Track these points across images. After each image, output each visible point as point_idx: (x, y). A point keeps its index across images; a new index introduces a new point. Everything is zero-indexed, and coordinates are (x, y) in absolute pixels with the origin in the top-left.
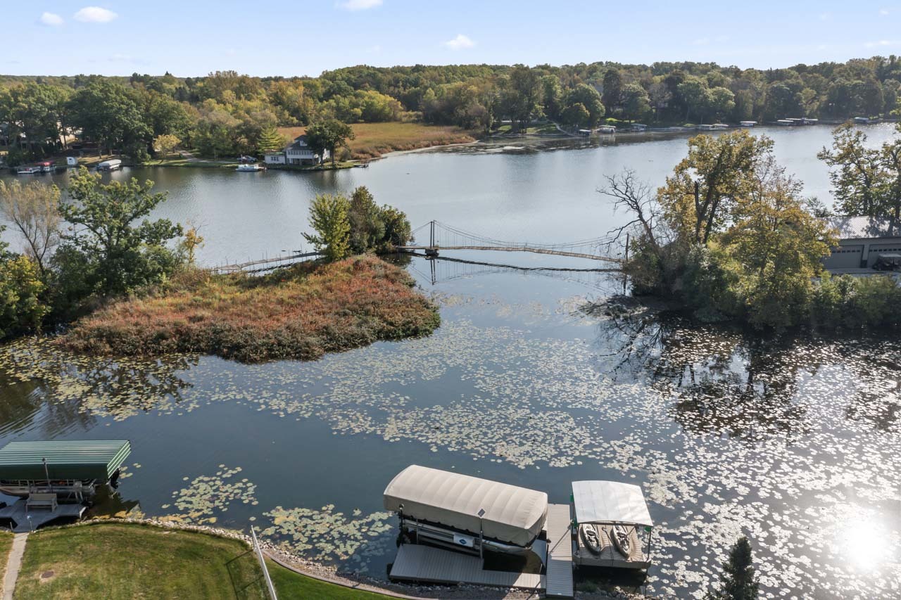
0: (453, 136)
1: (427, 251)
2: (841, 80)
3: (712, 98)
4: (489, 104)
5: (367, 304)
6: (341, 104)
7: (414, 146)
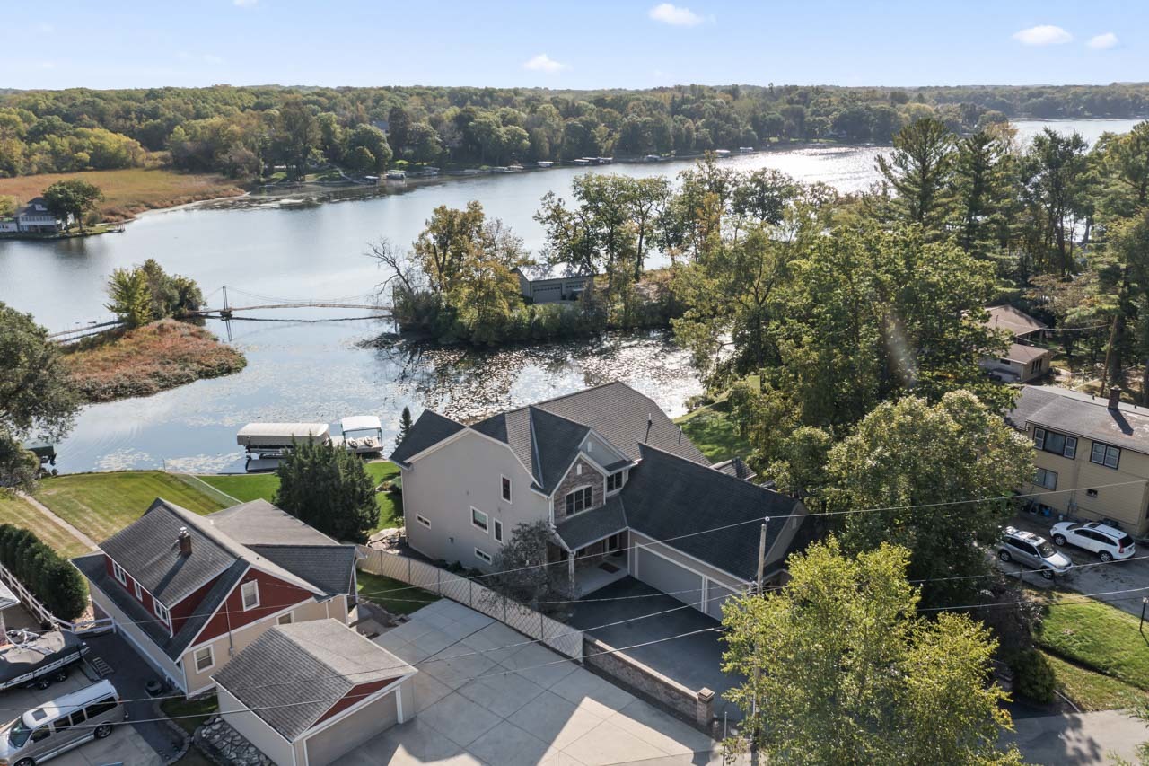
0: (218, 188)
1: (222, 312)
2: (633, 117)
3: (505, 138)
4: (257, 147)
5: (183, 355)
6: (58, 147)
7: (172, 202)
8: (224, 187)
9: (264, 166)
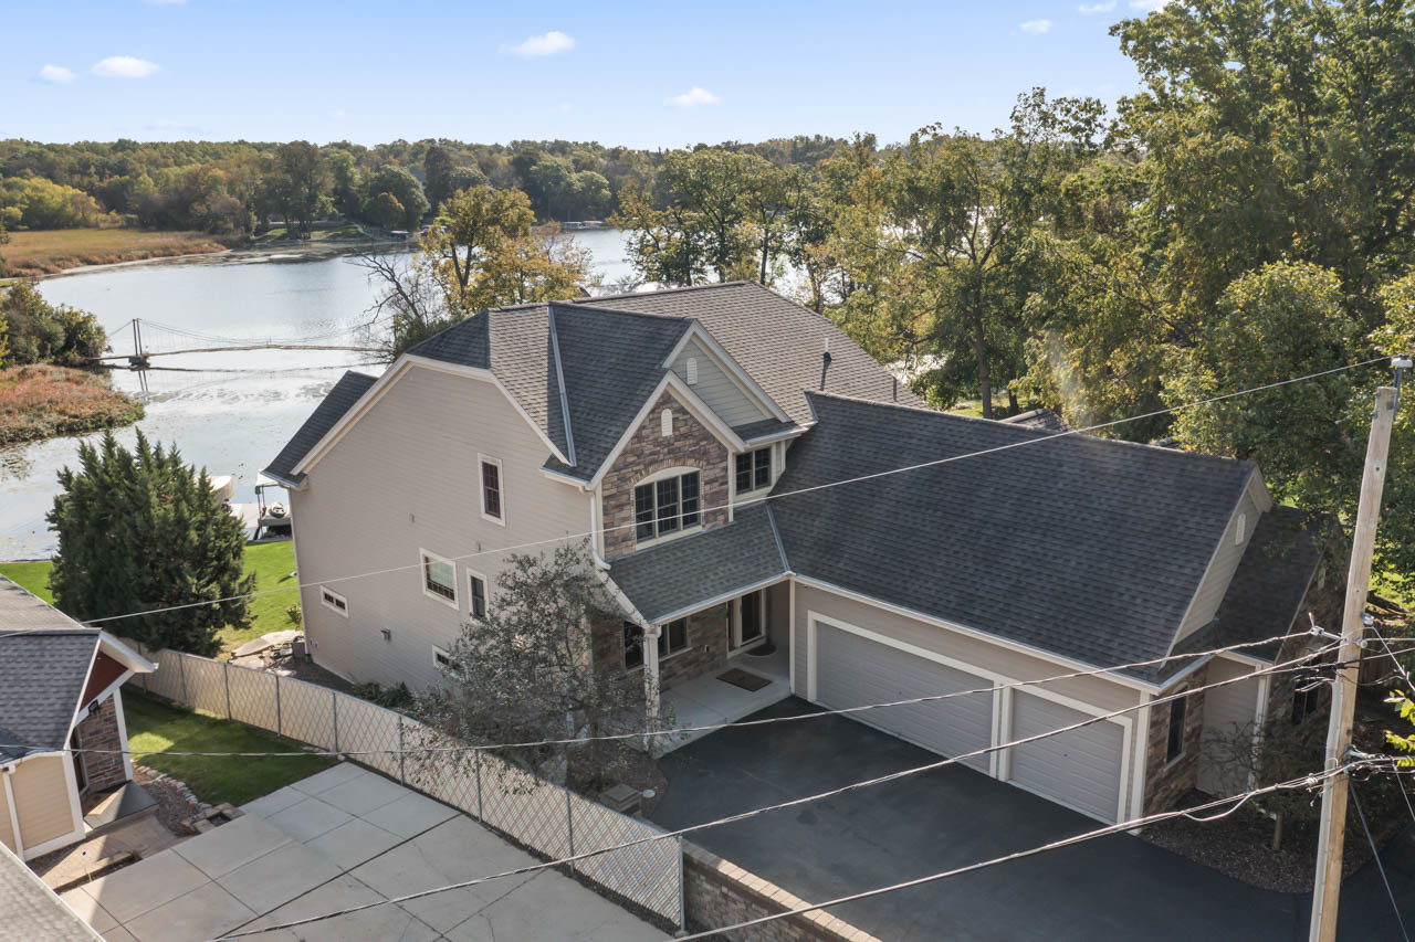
0: (188, 244)
1: (132, 360)
3: (578, 186)
4: (247, 197)
5: (40, 403)
7: (120, 257)
8: (197, 241)
9: (255, 221)
